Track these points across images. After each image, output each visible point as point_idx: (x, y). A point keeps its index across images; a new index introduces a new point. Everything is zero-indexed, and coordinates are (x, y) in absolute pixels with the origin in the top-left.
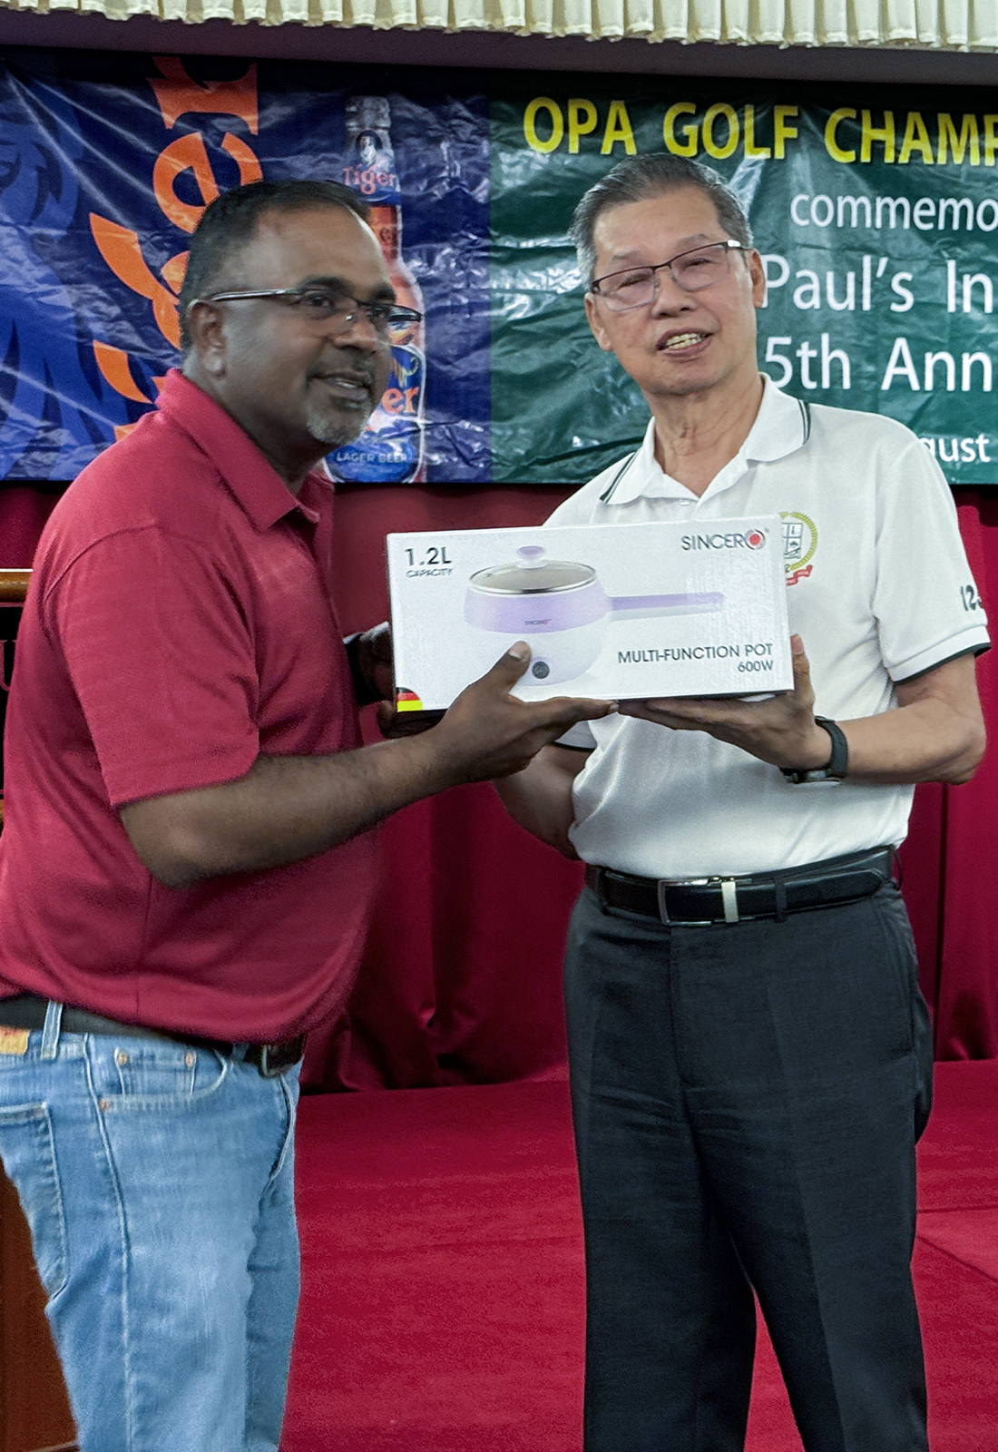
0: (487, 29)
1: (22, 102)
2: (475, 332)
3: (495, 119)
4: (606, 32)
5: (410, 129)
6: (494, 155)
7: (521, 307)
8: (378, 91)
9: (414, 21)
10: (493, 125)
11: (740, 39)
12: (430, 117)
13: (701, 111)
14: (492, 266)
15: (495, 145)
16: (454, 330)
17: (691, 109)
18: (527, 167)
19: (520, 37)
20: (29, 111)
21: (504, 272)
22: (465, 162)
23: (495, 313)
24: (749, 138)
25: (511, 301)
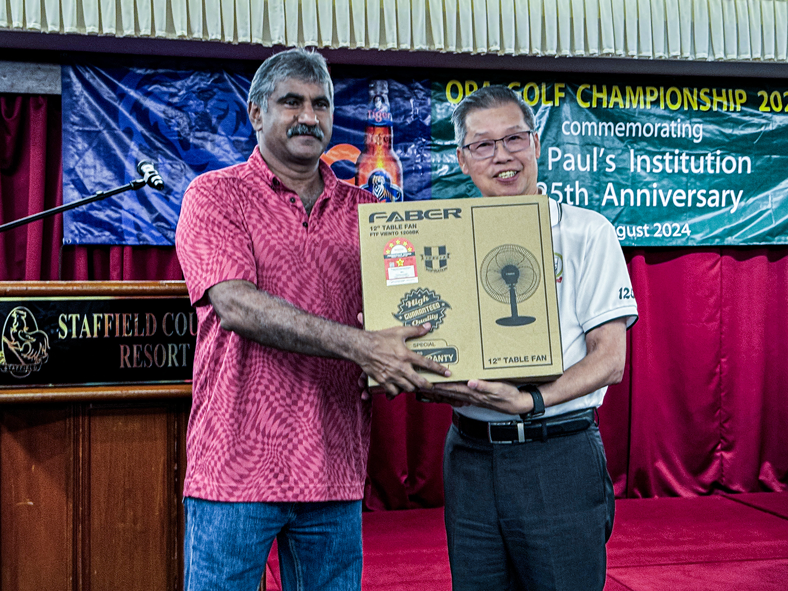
0: (428, 50)
1: (230, 83)
2: (425, 181)
3: (433, 89)
4: (479, 50)
5: (397, 94)
6: (433, 105)
7: (444, 170)
8: (383, 78)
9: (396, 46)
10: (432, 92)
11: (538, 54)
12: (405, 89)
13: (523, 86)
14: (432, 152)
15: (434, 101)
16: (416, 180)
17: (519, 85)
18: (447, 110)
19: (442, 53)
20: (233, 87)
21: (438, 155)
22: (421, 108)
23: (433, 173)
24: (544, 97)
25: (441, 167)
